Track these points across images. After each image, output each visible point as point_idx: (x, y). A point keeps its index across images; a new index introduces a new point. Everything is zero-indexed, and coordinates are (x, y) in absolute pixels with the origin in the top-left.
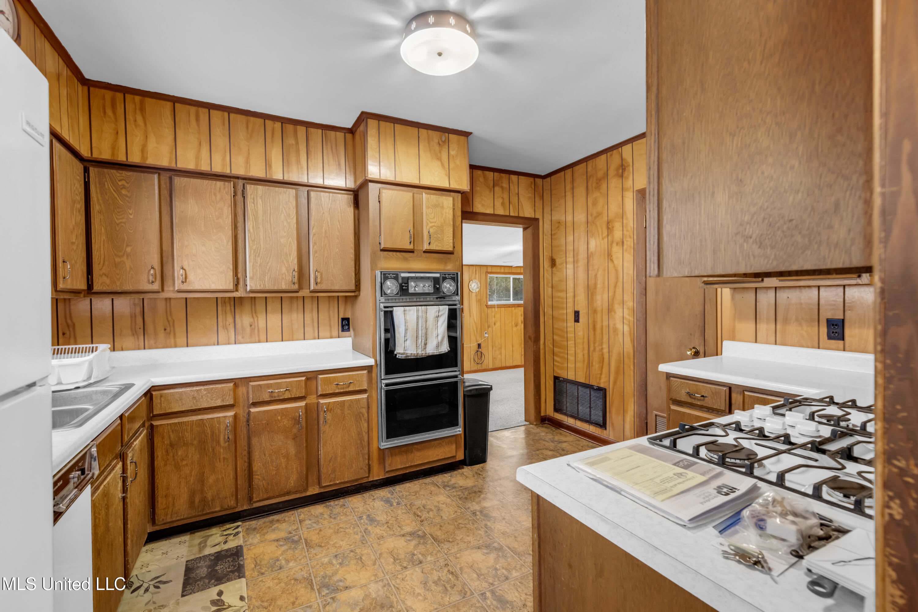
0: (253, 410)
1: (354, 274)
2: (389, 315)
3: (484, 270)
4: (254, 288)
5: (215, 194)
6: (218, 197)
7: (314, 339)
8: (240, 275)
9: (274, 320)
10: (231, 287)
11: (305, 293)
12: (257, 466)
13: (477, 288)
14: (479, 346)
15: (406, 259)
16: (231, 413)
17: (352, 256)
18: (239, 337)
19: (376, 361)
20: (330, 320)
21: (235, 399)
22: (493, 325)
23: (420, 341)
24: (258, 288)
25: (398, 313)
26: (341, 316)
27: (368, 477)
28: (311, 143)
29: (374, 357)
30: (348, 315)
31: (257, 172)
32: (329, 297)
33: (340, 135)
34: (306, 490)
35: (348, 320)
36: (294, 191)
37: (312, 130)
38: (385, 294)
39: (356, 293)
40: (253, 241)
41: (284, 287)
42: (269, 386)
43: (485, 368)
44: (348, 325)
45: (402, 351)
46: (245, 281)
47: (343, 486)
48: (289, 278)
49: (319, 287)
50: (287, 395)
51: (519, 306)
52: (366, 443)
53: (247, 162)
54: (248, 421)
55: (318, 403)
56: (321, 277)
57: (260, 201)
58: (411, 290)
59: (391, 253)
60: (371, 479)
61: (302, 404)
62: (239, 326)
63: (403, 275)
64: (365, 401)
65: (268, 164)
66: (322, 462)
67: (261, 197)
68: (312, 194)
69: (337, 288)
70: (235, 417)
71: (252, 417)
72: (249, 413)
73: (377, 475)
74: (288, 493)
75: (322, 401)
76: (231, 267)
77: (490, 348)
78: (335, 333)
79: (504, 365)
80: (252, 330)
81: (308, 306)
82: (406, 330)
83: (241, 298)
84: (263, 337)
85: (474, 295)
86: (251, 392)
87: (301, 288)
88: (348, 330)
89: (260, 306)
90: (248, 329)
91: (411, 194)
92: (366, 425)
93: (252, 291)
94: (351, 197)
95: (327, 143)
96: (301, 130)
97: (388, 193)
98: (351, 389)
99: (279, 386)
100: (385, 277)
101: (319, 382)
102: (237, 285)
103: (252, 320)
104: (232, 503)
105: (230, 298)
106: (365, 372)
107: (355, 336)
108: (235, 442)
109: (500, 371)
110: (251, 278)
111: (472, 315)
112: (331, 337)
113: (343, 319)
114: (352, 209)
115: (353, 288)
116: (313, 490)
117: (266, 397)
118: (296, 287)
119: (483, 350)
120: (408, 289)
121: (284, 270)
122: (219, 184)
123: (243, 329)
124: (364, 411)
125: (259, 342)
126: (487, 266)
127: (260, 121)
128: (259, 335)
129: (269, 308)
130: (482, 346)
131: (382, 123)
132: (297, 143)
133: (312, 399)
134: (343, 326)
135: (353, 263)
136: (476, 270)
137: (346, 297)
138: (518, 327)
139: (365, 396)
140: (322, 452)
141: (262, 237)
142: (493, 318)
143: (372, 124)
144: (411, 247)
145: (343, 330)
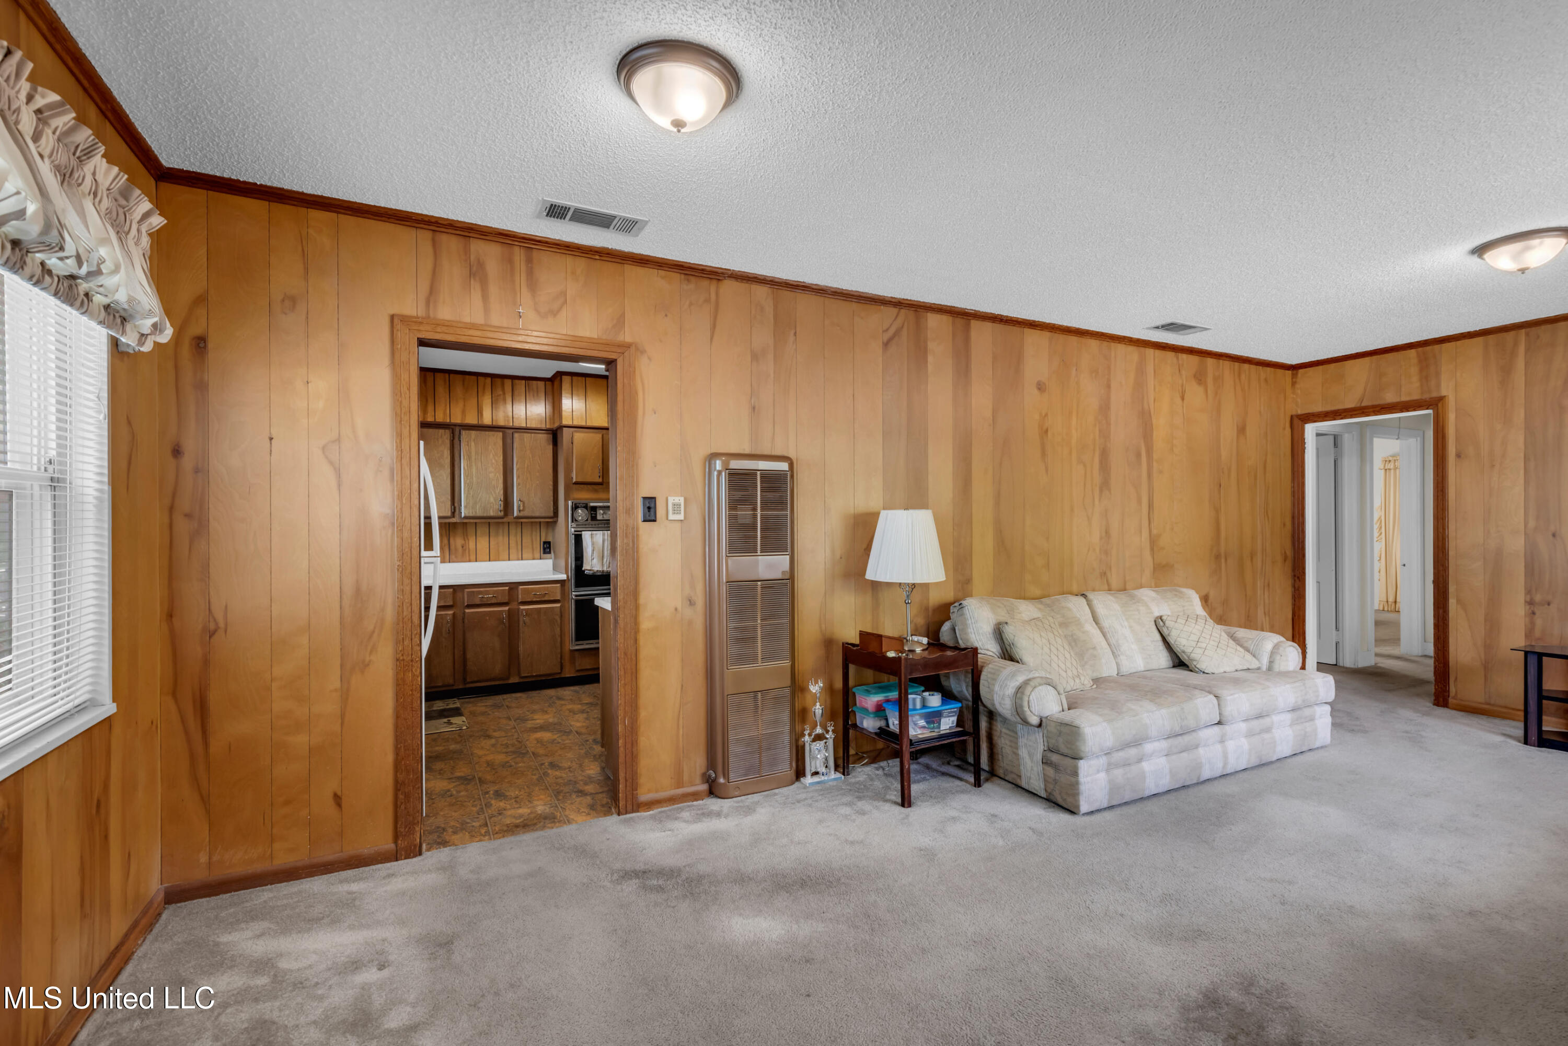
0: (467, 611)
1: (552, 503)
2: (578, 539)
4: (467, 515)
5: (438, 439)
6: (440, 442)
7: (518, 560)
8: (456, 505)
9: (483, 543)
10: (449, 514)
11: (509, 519)
12: (470, 655)
15: (596, 491)
16: (451, 612)
17: (551, 487)
18: (453, 557)
19: (568, 577)
20: (532, 544)
21: (454, 602)
23: (605, 560)
24: (471, 515)
25: (586, 536)
26: (543, 540)
27: (560, 673)
28: (516, 393)
29: (567, 573)
30: (550, 539)
31: (471, 419)
32: (532, 522)
33: (541, 384)
34: (508, 678)
35: (549, 543)
36: (501, 434)
37: (517, 381)
38: (576, 520)
39: (555, 519)
40: (467, 476)
41: (492, 514)
42: (480, 593)
44: (550, 548)
45: (589, 568)
46: (460, 509)
47: (539, 679)
48: (497, 507)
49: (521, 514)
50: (494, 601)
52: (558, 644)
53: (464, 412)
54: (463, 619)
55: (518, 609)
56: (524, 506)
57: (473, 444)
58: (599, 517)
59: (582, 486)
60: (563, 676)
61: (507, 608)
62: (452, 547)
63: (592, 504)
64: (559, 610)
65: (480, 412)
66: (521, 657)
67: (474, 440)
68: (516, 435)
69: (537, 514)
70: (454, 615)
71: (466, 615)
72: (464, 613)
73: (569, 673)
74: (493, 679)
75: (522, 607)
76: (450, 498)
78: (537, 555)
80: (464, 551)
81: (512, 531)
82: (593, 551)
83: (455, 524)
84: (473, 557)
86: (466, 596)
87: (506, 515)
88: (550, 553)
89: (471, 530)
90: (460, 549)
91: (600, 436)
92: (559, 629)
93: (466, 518)
94: (551, 436)
95: (529, 392)
96: (508, 383)
97: (579, 436)
98: (546, 598)
99: (487, 592)
100: (575, 507)
101: (520, 592)
102: (453, 513)
103: (463, 542)
104: (451, 681)
105: (445, 523)
106: (559, 585)
107: (556, 558)
108: (454, 633)
110: (465, 507)
112: (534, 559)
113: (545, 543)
114: (551, 447)
115: (552, 514)
116: (514, 680)
117: (477, 602)
118: (502, 514)
120: (596, 516)
121: (492, 500)
122: (441, 431)
123: (456, 549)
124: (558, 618)
125: (470, 561)
127: (474, 378)
128: (469, 556)
129: (479, 532)
131: (575, 378)
132: (504, 394)
133: (514, 606)
134: (544, 549)
135: (551, 493)
137: (548, 522)
139: (558, 605)
140: (521, 648)
141: (474, 473)
143: (566, 379)
144: (600, 480)
145: (545, 553)
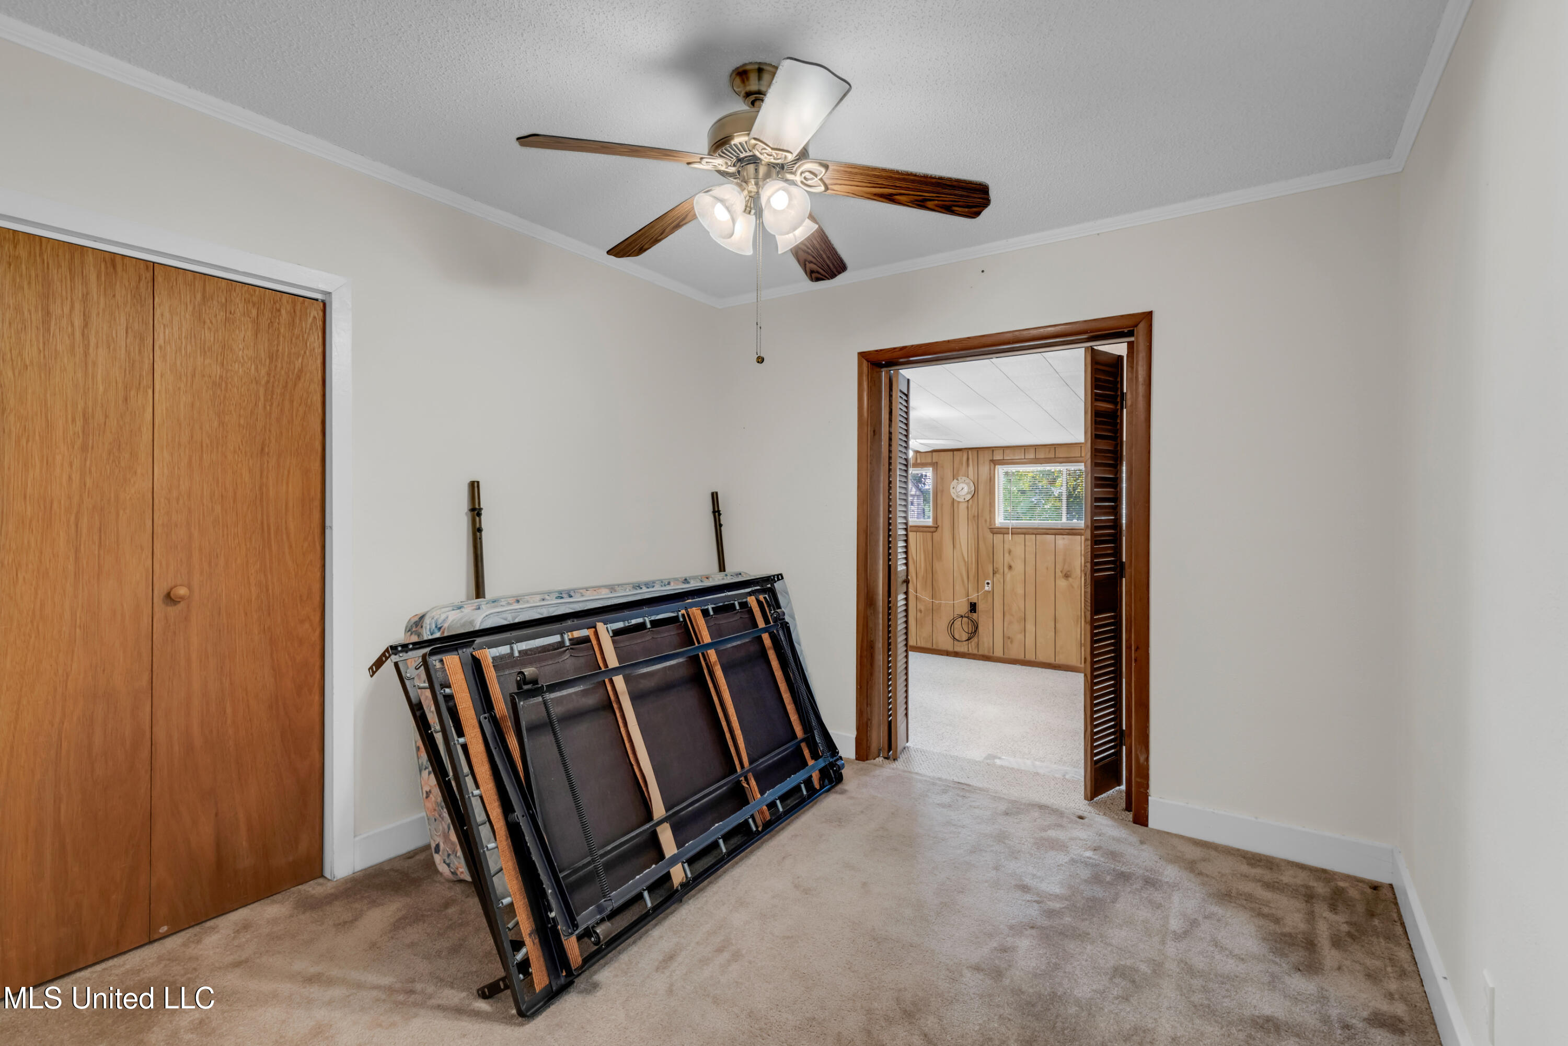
3: (987, 456)
13: (968, 493)
14: (973, 607)
22: (1006, 570)
43: (986, 653)
51: (1072, 532)
77: (998, 615)
79: (1030, 657)
85: (963, 507)
109: (1018, 667)
111: (958, 546)
119: (982, 617)
126: (992, 449)
130: (981, 607)
136: (968, 459)
138: (1070, 579)
142: (1007, 555)
